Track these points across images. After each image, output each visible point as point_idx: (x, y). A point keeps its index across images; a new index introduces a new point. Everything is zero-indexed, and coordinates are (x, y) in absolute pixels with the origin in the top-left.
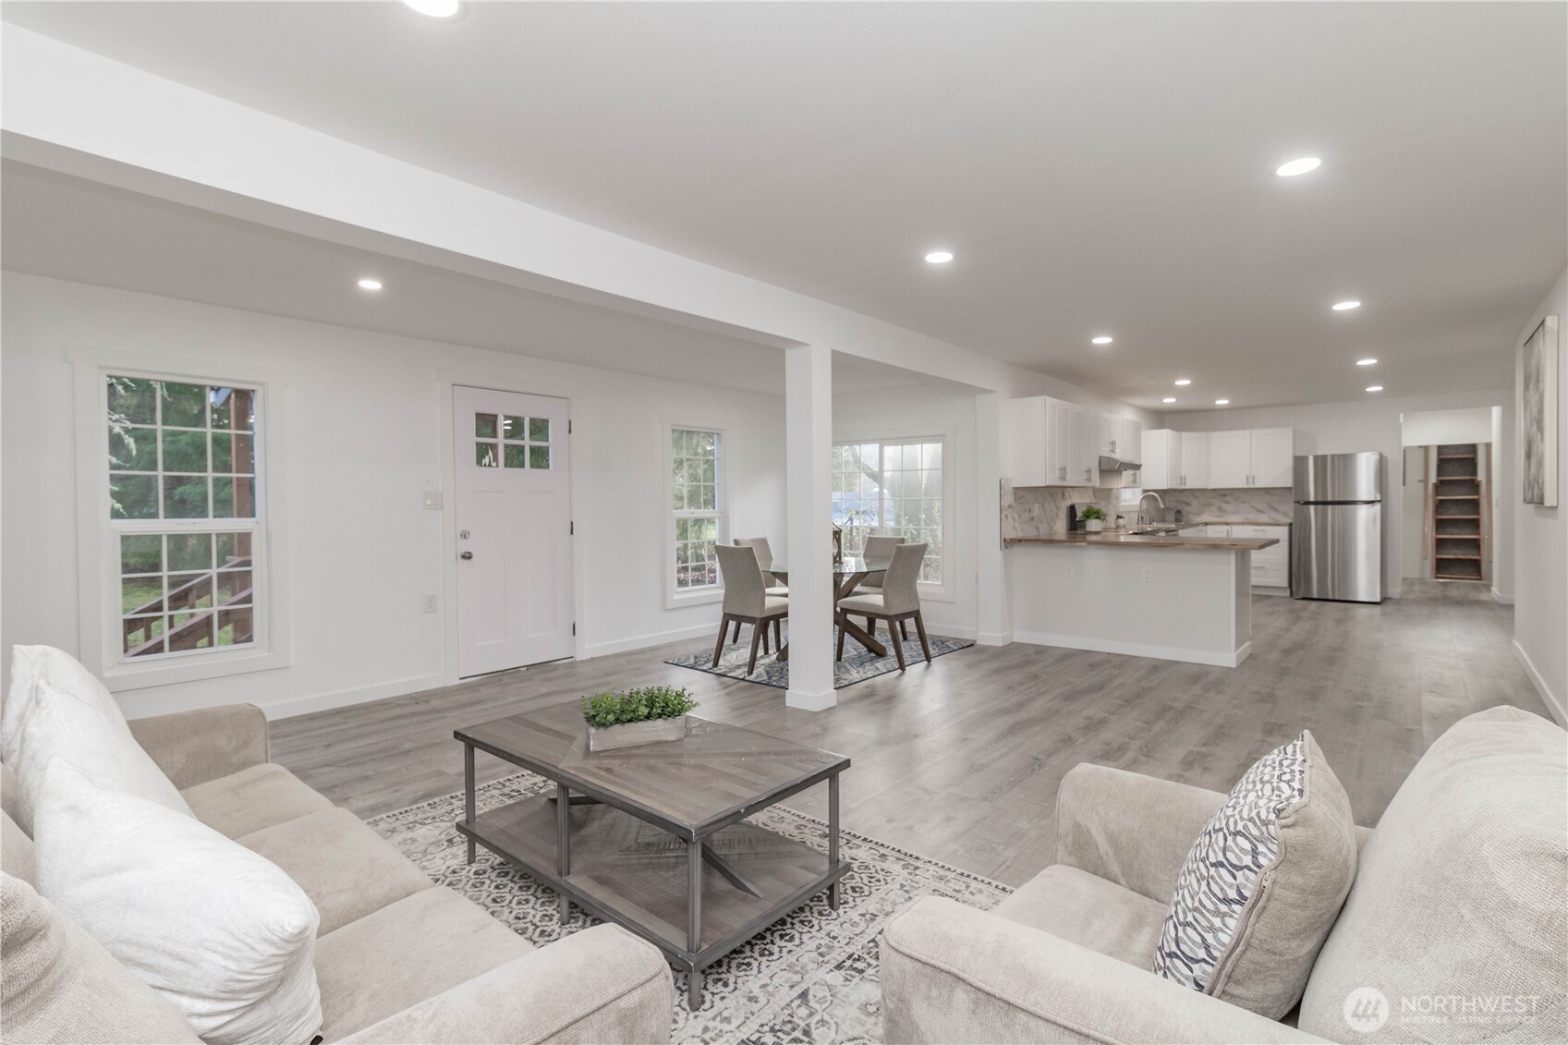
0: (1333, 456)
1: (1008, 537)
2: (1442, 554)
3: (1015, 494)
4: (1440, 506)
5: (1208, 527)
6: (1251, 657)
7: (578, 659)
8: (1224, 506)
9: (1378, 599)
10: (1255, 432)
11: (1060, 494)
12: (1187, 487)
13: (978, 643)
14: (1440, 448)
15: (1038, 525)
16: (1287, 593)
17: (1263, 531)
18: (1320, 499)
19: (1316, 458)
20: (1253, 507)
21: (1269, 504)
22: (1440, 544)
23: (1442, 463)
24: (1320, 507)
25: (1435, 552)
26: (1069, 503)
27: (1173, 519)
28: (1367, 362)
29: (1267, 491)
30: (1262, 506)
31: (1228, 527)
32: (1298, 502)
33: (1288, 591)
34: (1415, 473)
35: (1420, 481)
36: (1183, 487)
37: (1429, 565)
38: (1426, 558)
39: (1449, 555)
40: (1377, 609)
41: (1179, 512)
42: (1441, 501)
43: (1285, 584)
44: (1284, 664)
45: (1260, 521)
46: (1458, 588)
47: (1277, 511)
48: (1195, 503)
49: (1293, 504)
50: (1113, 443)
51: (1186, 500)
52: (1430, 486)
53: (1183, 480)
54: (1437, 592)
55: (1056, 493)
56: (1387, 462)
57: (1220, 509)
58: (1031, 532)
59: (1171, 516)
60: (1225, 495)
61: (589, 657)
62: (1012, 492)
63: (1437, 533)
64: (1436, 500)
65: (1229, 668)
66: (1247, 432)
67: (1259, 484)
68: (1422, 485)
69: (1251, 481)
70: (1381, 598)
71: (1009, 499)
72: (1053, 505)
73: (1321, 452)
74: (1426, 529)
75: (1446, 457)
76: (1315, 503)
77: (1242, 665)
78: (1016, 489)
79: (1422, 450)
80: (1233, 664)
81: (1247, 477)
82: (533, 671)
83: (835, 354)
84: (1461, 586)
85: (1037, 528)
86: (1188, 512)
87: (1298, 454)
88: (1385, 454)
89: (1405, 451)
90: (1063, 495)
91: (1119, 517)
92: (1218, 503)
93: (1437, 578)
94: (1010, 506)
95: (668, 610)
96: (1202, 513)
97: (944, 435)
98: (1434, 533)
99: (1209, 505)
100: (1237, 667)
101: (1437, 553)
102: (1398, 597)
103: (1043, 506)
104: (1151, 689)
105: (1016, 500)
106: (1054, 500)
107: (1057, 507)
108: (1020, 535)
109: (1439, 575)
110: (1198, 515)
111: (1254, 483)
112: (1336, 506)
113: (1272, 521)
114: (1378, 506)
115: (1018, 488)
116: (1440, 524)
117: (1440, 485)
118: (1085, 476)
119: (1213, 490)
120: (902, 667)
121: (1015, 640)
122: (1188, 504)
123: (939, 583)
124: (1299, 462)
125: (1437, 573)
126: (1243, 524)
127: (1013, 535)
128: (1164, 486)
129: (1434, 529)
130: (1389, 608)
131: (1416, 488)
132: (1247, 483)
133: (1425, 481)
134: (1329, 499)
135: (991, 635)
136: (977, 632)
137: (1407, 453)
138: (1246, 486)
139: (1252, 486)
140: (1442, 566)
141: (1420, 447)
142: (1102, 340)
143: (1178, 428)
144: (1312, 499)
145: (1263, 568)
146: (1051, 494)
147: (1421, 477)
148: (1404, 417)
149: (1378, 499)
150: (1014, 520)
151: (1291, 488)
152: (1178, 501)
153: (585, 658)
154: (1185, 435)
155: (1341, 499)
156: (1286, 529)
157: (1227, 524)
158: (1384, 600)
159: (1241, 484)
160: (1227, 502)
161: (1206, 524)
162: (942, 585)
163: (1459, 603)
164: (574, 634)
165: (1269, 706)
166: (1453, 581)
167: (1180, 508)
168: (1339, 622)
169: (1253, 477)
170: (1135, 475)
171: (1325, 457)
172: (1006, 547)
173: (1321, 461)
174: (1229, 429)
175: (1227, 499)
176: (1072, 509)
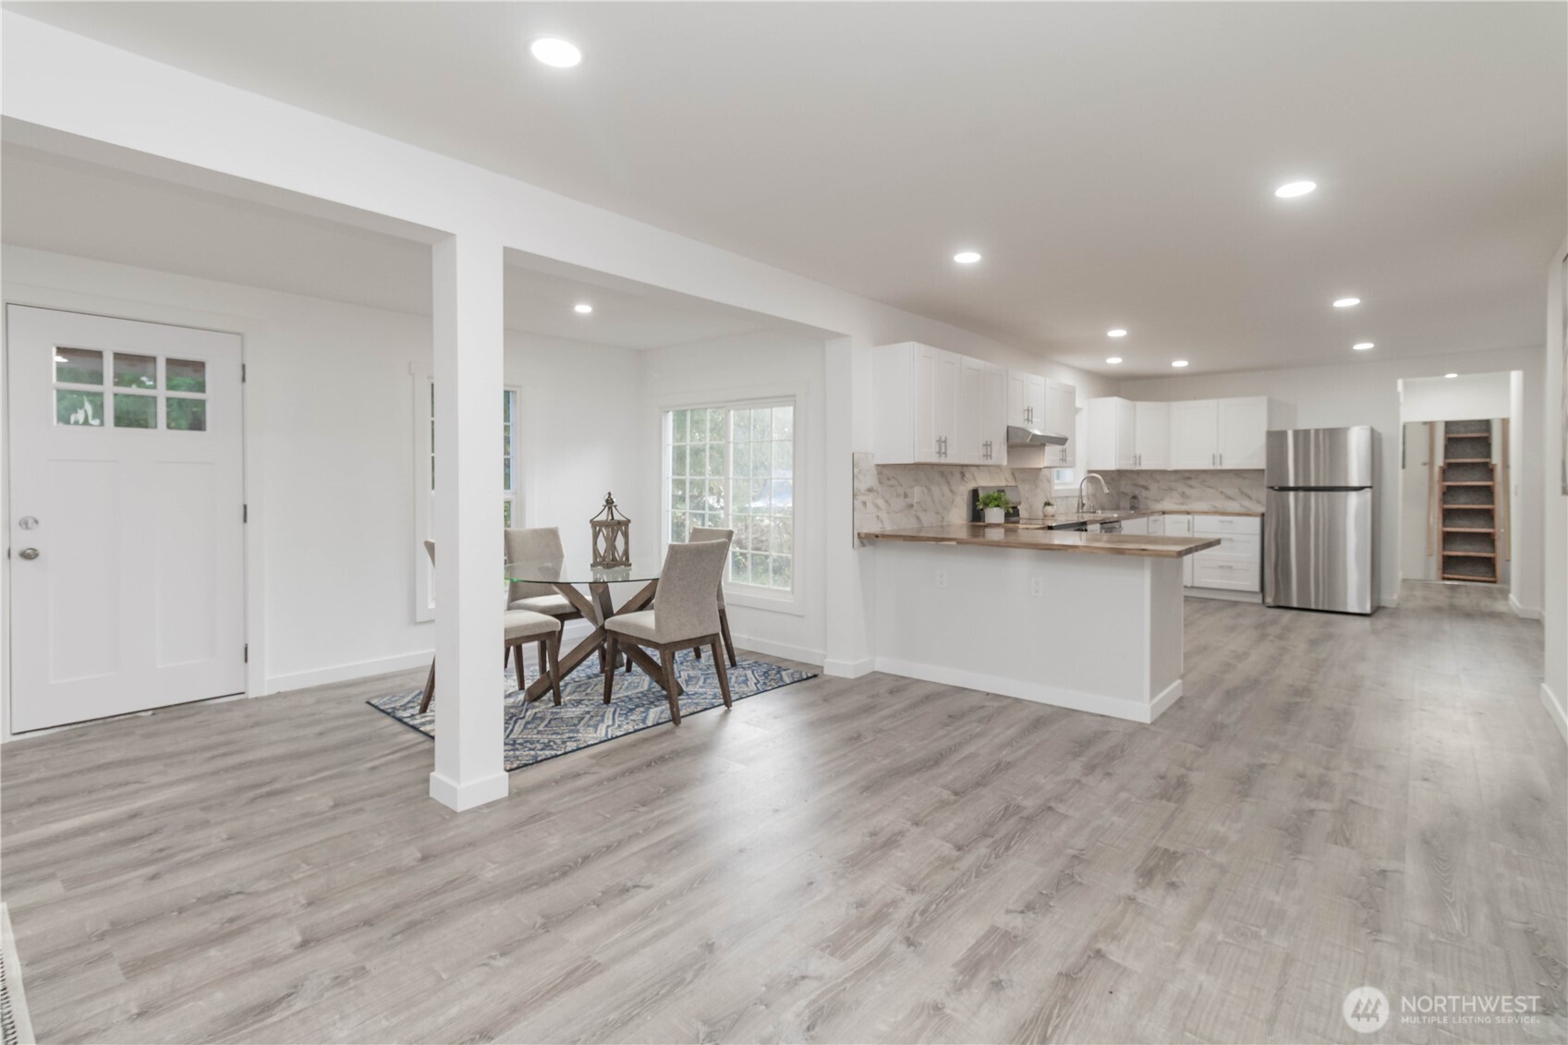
0: (1317, 431)
1: (865, 530)
2: (1450, 550)
3: (880, 473)
4: (1448, 492)
5: (1166, 516)
6: (1180, 704)
7: (251, 695)
8: (1188, 491)
9: (1368, 609)
10: (1223, 402)
11: (958, 476)
12: (1144, 467)
13: (826, 672)
14: (1448, 424)
15: (921, 515)
16: (1258, 599)
17: (1231, 522)
18: (1301, 484)
19: (1296, 433)
20: (1222, 493)
21: (1240, 489)
22: (1448, 538)
23: (1451, 442)
24: (1301, 494)
25: (1441, 549)
26: (972, 485)
27: (1128, 506)
28: (1346, 302)
29: (1238, 473)
30: (1230, 492)
31: (1189, 517)
32: (1272, 488)
33: (1260, 596)
34: (1418, 453)
35: (1424, 464)
36: (1138, 468)
37: (1435, 563)
38: (1430, 555)
39: (1458, 551)
40: (1366, 622)
41: (1135, 497)
42: (1449, 488)
43: (1256, 588)
44: (1219, 718)
45: (1230, 509)
46: (1468, 594)
47: (1250, 498)
48: (1154, 487)
49: (1266, 490)
50: (1029, 411)
51: (1143, 483)
52: (1437, 470)
53: (1138, 459)
54: (1442, 599)
55: (952, 473)
56: (1380, 439)
57: (1183, 495)
58: (906, 524)
59: (1125, 503)
60: (1189, 478)
61: (274, 692)
62: (874, 471)
63: (1444, 525)
64: (1444, 486)
65: (1141, 724)
66: (1212, 403)
67: (1228, 465)
68: (1426, 468)
69: (1218, 461)
70: (1372, 607)
71: (870, 480)
72: (946, 489)
73: (1301, 426)
74: (1431, 520)
75: (1455, 435)
76: (1295, 489)
77: (1162, 718)
78: (882, 468)
79: (1427, 427)
80: (1147, 719)
81: (1214, 457)
82: (161, 715)
83: (509, 254)
84: (1471, 593)
85: (918, 518)
86: (1146, 498)
87: (1276, 428)
88: (1378, 429)
89: (1404, 427)
90: (963, 475)
91: (1048, 504)
92: (1181, 487)
93: (1444, 579)
94: (870, 490)
95: (417, 624)
96: (1162, 500)
97: (794, 396)
98: (1440, 525)
99: (1171, 489)
100: (1152, 723)
101: (1444, 549)
102: (1394, 605)
103: (929, 490)
104: (1009, 765)
105: (880, 483)
106: (948, 483)
107: (952, 491)
108: (889, 528)
109: (1446, 576)
110: (1158, 501)
111: (1221, 463)
112: (1320, 493)
113: (1243, 510)
114: (1367, 494)
115: (884, 466)
116: (1448, 515)
117: (1449, 469)
118: (982, 451)
119: (1176, 472)
120: (728, 703)
121: (877, 668)
122: (1146, 488)
123: (789, 589)
124: (1276, 440)
125: (1444, 573)
126: (1206, 513)
127: (874, 528)
128: (1112, 466)
129: (1441, 521)
130: (1381, 622)
131: (1419, 472)
132: (1214, 464)
133: (1431, 463)
134: (1313, 484)
135: (842, 663)
136: (825, 657)
137: (1407, 432)
138: (1212, 467)
139: (1219, 467)
140: (1449, 564)
141: (1425, 423)
142: (967, 258)
143: (1132, 396)
144: (1291, 484)
145: (1230, 567)
146: (942, 474)
147: (1425, 459)
148: (1406, 386)
149: (1369, 484)
150: (877, 507)
151: (1263, 470)
152: (1136, 485)
153: (266, 692)
154: (1140, 405)
155: (1327, 484)
156: (1257, 521)
157: (1188, 513)
158: (1377, 610)
159: (1205, 464)
160: (1191, 487)
161: (1164, 513)
162: (793, 591)
163: (1469, 615)
164: (246, 660)
165: (1172, 805)
166: (1462, 583)
167: (1137, 493)
168: (1314, 643)
169: (1221, 456)
170: (1064, 451)
171: (1307, 432)
172: (863, 545)
173: (1302, 436)
174: (1195, 399)
175: (1193, 482)
176: (975, 493)
